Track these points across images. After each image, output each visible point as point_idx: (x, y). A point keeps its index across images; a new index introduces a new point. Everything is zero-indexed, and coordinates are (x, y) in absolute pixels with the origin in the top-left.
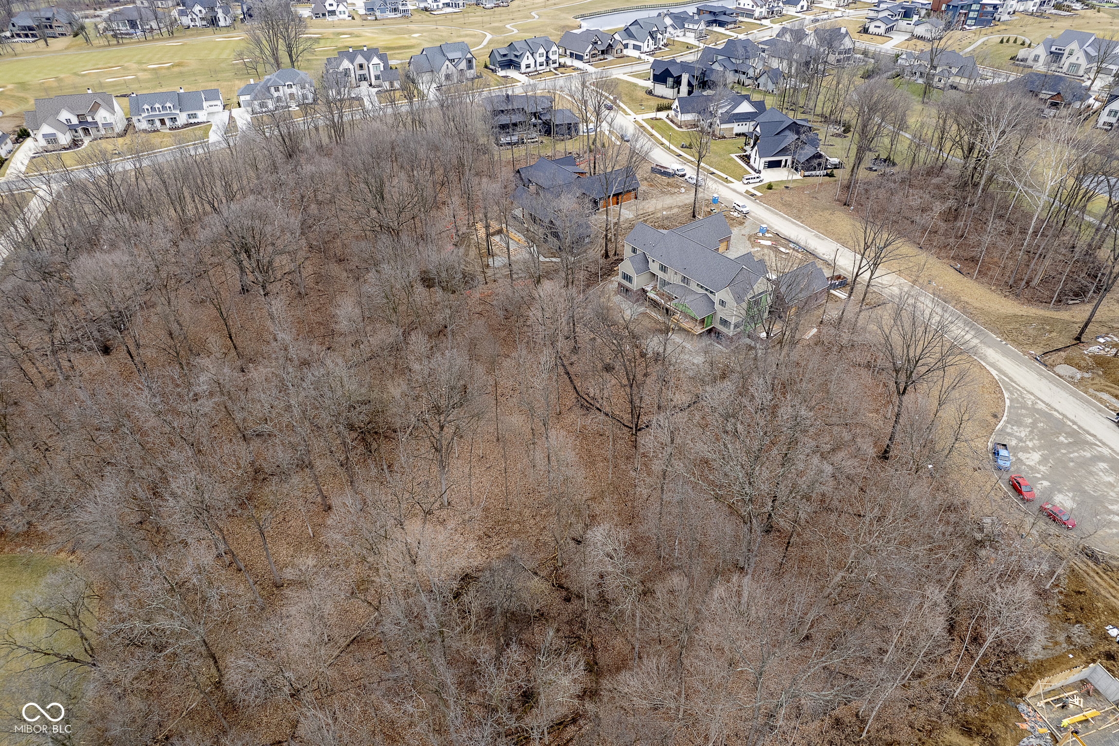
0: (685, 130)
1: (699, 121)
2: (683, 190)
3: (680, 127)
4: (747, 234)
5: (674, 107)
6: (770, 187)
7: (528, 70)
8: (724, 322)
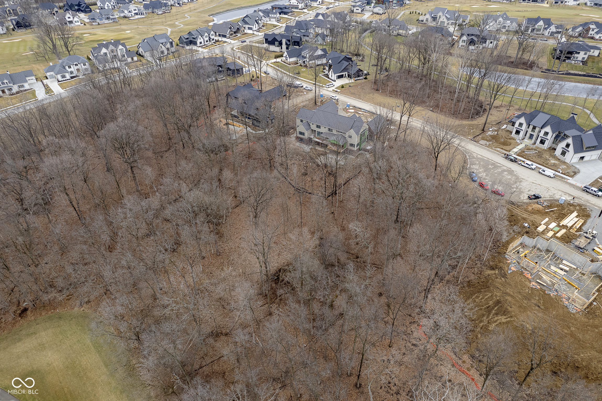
0: (292, 66)
1: (297, 61)
2: (305, 93)
3: (290, 65)
4: (342, 108)
5: (284, 55)
6: (343, 87)
7: (201, 45)
8: (352, 145)
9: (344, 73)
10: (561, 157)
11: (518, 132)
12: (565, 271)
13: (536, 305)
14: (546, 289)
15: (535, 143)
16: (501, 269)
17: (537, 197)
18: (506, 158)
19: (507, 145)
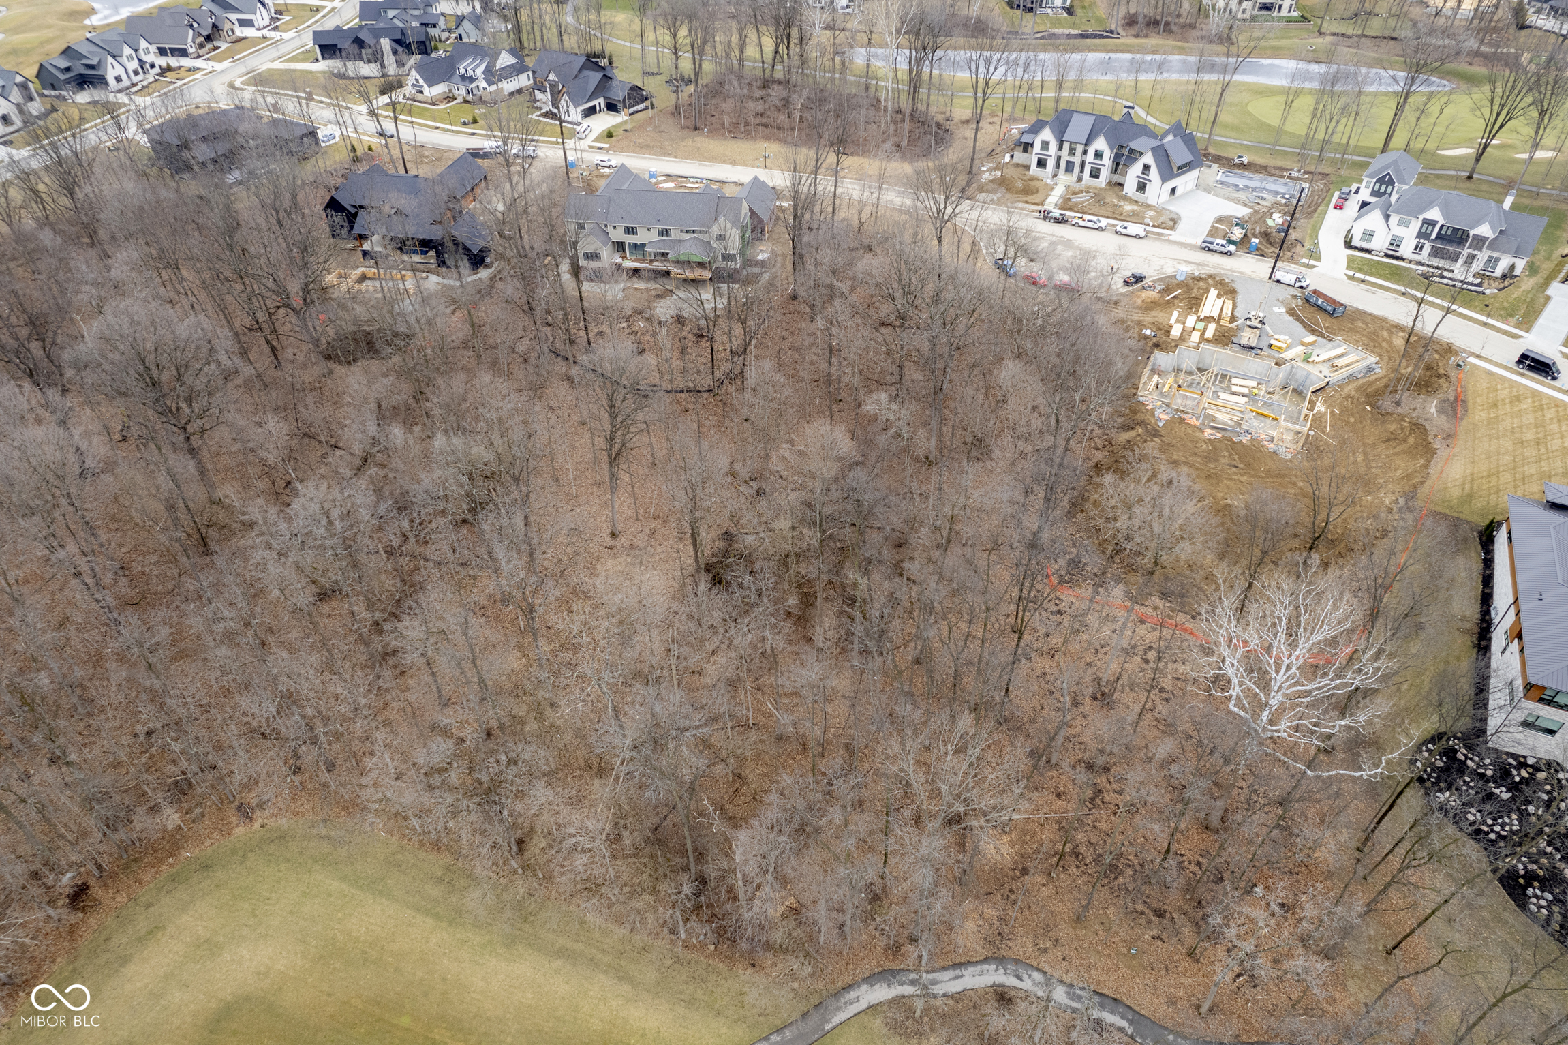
0: (442, 106)
3: (435, 104)
5: (411, 81)
6: (610, 135)
7: (122, 85)
9: (596, 102)
10: (1139, 196)
11: (1041, 163)
12: (1244, 395)
13: (1230, 465)
14: (1232, 435)
15: (1080, 180)
16: (1142, 423)
17: (1139, 279)
18: (1045, 218)
19: (1033, 193)
